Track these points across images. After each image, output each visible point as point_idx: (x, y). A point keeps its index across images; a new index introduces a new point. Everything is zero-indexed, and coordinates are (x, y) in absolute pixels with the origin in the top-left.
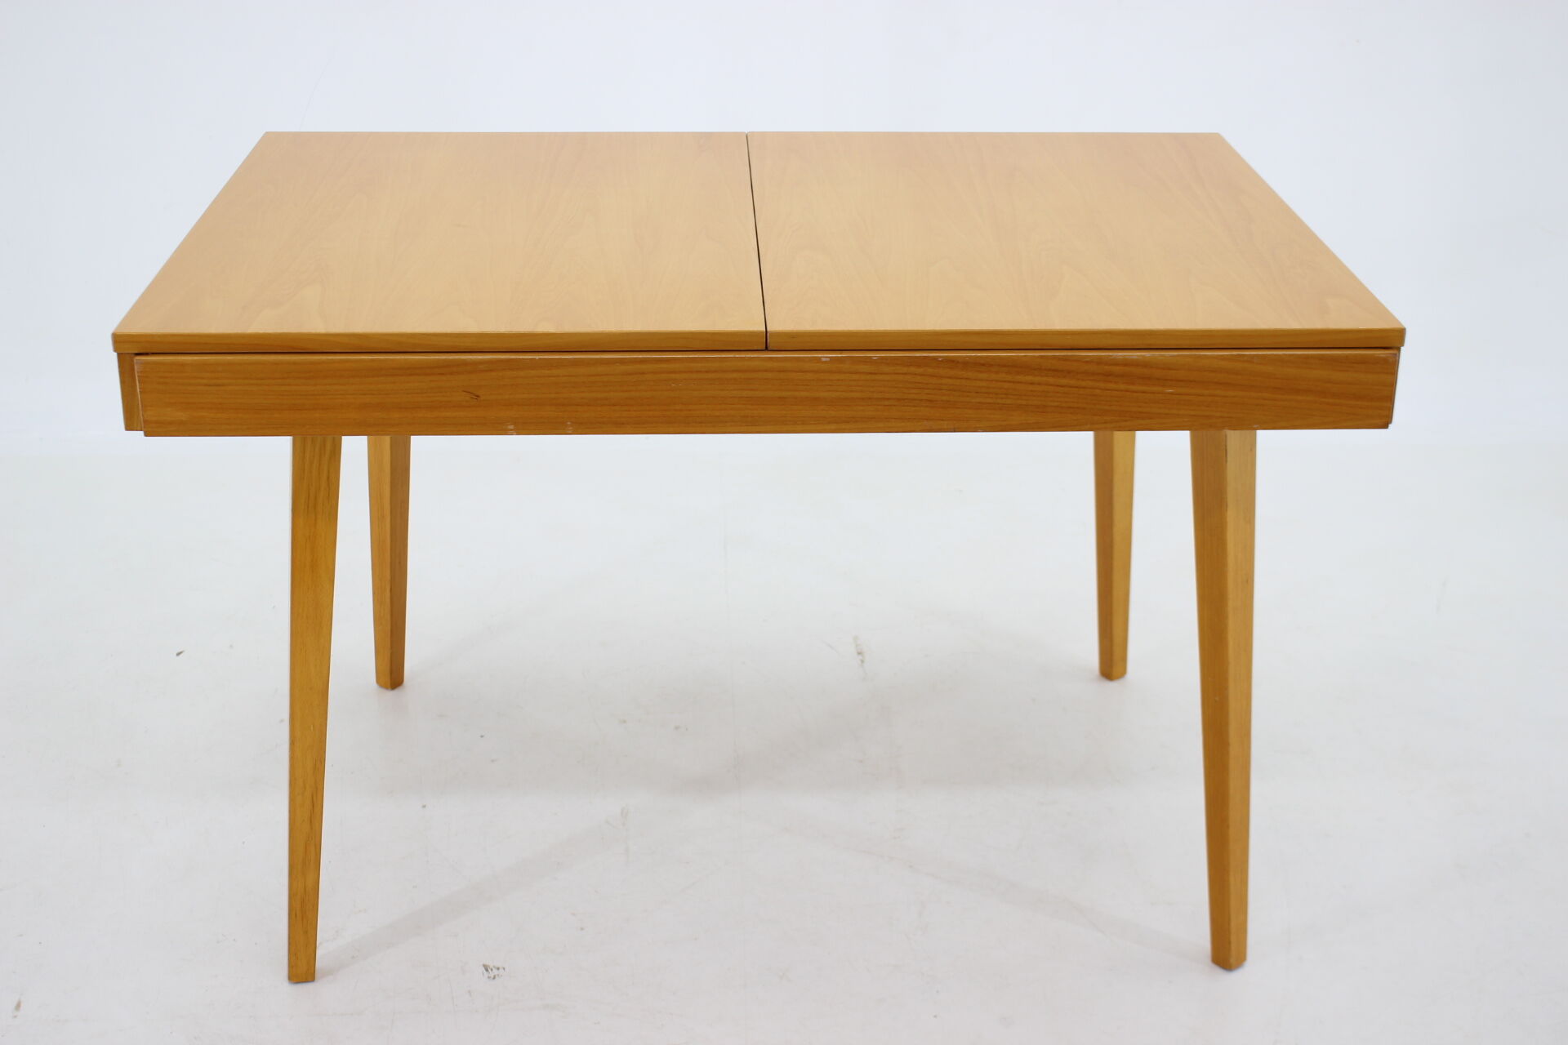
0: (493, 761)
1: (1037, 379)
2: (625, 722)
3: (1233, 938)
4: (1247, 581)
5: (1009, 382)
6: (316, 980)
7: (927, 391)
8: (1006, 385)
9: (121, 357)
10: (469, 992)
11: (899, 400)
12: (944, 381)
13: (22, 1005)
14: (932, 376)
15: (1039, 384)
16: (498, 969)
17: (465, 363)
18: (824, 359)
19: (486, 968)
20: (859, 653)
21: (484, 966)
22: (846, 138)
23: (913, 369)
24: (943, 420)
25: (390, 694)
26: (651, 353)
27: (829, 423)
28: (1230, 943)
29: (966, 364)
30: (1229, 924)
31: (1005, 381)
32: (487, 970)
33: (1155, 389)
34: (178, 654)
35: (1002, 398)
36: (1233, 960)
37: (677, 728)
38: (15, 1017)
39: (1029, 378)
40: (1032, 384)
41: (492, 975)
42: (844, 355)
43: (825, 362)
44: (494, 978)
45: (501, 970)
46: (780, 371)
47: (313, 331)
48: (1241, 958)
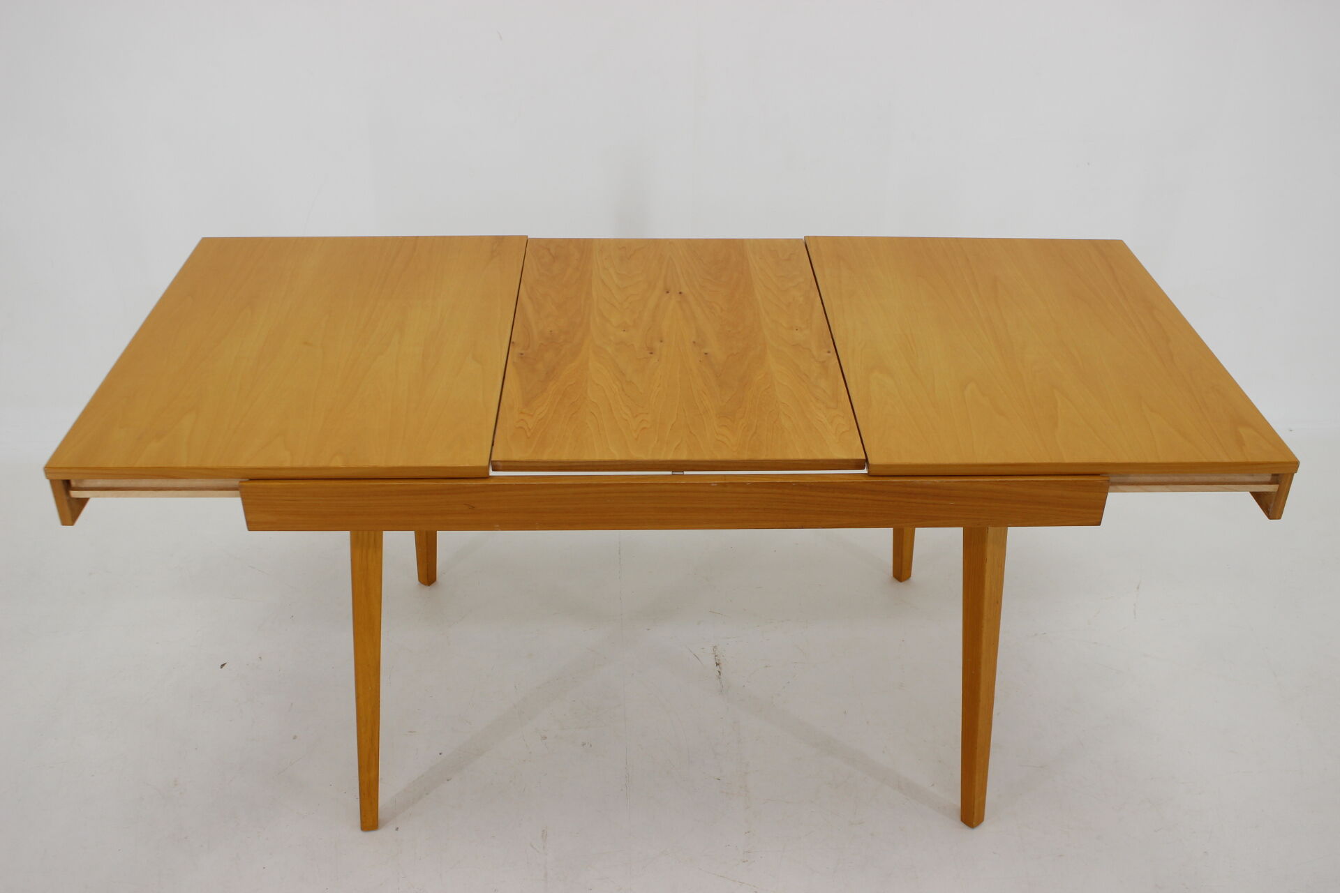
3: (976, 811)
6: (379, 827)
11: (764, 509)
12: (796, 498)
18: (713, 485)
25: (428, 588)
27: (716, 523)
28: (973, 813)
30: (974, 802)
33: (942, 502)
36: (974, 823)
46: (682, 492)
48: (980, 820)
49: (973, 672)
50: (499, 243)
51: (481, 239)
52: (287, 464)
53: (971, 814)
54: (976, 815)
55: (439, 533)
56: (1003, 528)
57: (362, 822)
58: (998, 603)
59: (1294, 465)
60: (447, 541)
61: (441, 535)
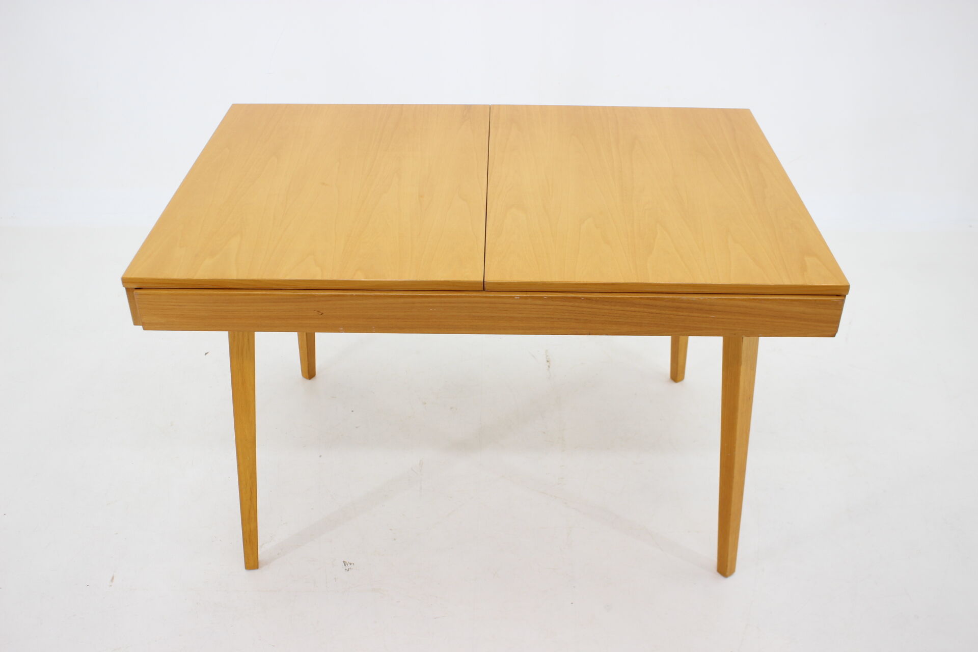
0: (357, 427)
1: (637, 309)
2: (425, 403)
3: (729, 564)
4: (750, 399)
5: (622, 310)
6: (259, 567)
7: (575, 314)
8: (620, 312)
9: (127, 289)
10: (335, 579)
11: (558, 319)
12: (585, 309)
13: (115, 578)
14: (578, 307)
15: (639, 312)
16: (351, 564)
17: (314, 296)
18: (516, 298)
19: (345, 563)
20: (548, 361)
21: (344, 562)
22: (544, 110)
23: (567, 303)
24: (584, 329)
25: (309, 381)
26: (418, 292)
27: (519, 329)
28: (727, 566)
29: (597, 301)
30: (727, 557)
31: (619, 310)
32: (345, 565)
33: (704, 315)
34: (206, 354)
35: (617, 319)
36: (727, 573)
37: (452, 408)
38: (111, 586)
39: (633, 309)
40: (635, 311)
41: (347, 568)
42: (529, 295)
43: (517, 299)
44: (348, 570)
45: (352, 565)
46: (490, 303)
47: (230, 278)
48: (732, 571)
49: (729, 454)
50: (468, 110)
51: (453, 107)
52: (319, 278)
53: (725, 566)
54: (728, 567)
55: (316, 333)
56: (755, 338)
57: (246, 563)
58: (750, 398)
59: (846, 288)
60: (322, 339)
61: (317, 335)
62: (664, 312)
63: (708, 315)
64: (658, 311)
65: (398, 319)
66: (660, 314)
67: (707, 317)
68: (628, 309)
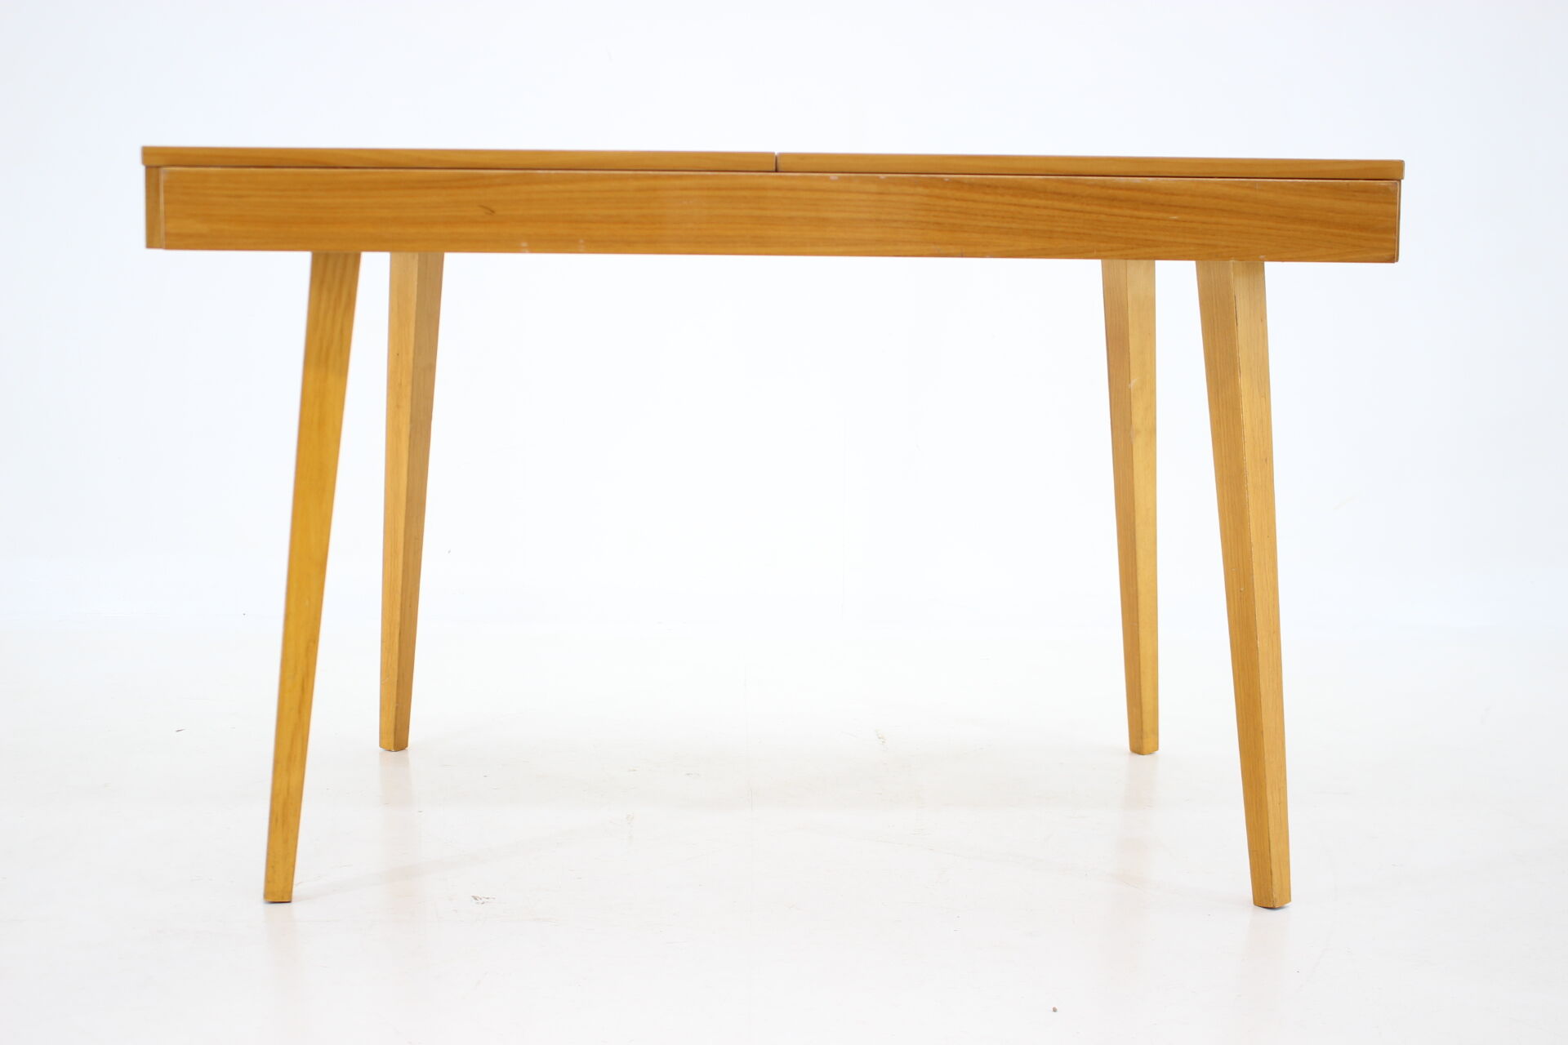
0: (494, 789)
1: (1042, 202)
3: (1275, 868)
7: (934, 213)
11: (906, 222)
12: (951, 203)
14: (938, 197)
16: (488, 899)
17: (482, 177)
18: (832, 178)
23: (919, 190)
24: (951, 244)
28: (1271, 873)
29: (971, 186)
30: (1269, 851)
33: (1160, 215)
35: (1008, 222)
36: (1275, 895)
41: (480, 902)
42: (853, 175)
43: (834, 181)
45: (491, 899)
46: (789, 190)
62: (1088, 208)
63: (1165, 215)
64: (1077, 207)
65: (626, 223)
66: (1081, 212)
67: (1164, 220)
68: (1025, 201)
